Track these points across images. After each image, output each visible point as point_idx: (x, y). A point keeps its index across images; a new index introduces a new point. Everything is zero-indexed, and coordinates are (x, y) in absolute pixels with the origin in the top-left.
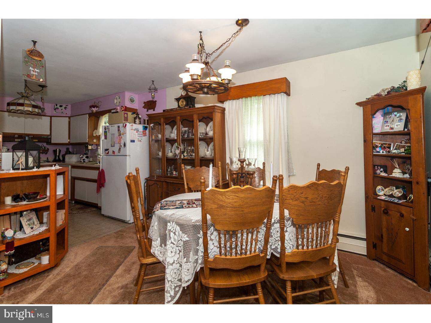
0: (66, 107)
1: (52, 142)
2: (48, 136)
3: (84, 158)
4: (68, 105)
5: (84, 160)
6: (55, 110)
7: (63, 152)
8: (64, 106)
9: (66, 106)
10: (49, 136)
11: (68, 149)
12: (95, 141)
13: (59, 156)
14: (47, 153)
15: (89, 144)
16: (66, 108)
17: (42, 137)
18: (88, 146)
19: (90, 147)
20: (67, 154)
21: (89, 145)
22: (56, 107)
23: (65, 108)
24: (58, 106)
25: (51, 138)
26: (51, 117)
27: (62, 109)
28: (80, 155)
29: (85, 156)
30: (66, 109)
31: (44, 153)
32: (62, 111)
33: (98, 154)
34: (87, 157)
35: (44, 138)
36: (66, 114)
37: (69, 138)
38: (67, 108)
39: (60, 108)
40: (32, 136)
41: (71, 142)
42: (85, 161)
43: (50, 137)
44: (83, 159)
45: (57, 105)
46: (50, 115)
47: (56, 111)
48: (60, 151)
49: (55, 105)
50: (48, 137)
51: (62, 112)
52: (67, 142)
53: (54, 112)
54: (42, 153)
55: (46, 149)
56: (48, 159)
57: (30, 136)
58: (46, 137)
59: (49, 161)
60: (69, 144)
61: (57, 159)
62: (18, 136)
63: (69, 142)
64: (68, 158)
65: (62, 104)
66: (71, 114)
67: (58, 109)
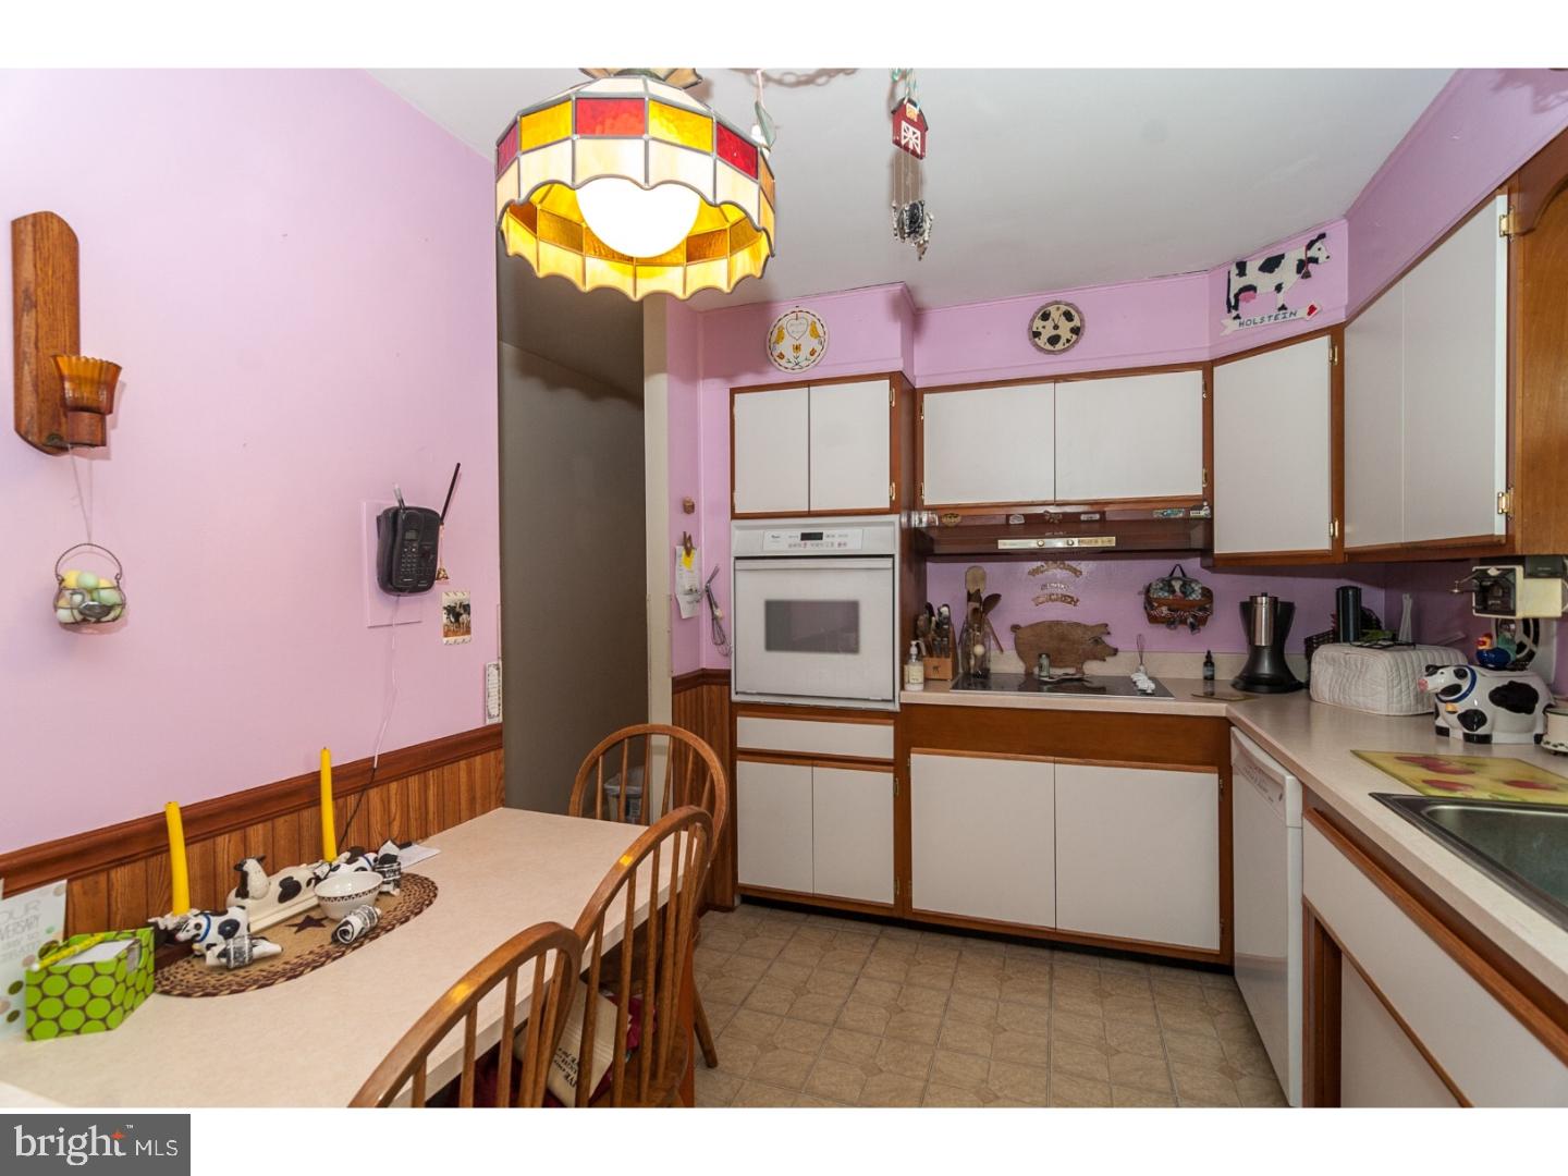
0: (1312, 253)
1: (1222, 547)
2: (1194, 508)
3: (1478, 701)
4: (1322, 236)
5: (1473, 719)
6: (1236, 307)
8: (1294, 256)
9: (1309, 246)
10: (1201, 508)
11: (1347, 595)
13: (1276, 652)
14: (1202, 621)
15: (1524, 562)
16: (1311, 267)
17: (1157, 515)
18: (1502, 587)
19: (1540, 597)
20: (1330, 641)
21: (1533, 573)
22: (1238, 283)
23: (1302, 265)
24: (1253, 275)
25: (1209, 522)
26: (1208, 368)
27: (1279, 288)
29: (1487, 679)
30: (1307, 275)
31: (1183, 622)
32: (1281, 299)
34: (1512, 697)
35: (1167, 521)
36: (1312, 309)
37: (1338, 510)
38: (1315, 260)
39: (1266, 283)
40: (1097, 517)
41: (1350, 544)
42: (1485, 739)
43: (1204, 513)
44: (1461, 707)
45: (1243, 272)
46: (1205, 356)
47: (1238, 317)
49: (1235, 271)
50: (1193, 514)
51: (1283, 308)
52: (1324, 544)
53: (1225, 327)
54: (1170, 623)
55: (1196, 596)
56: (1212, 665)
57: (1083, 517)
58: (1181, 515)
59: (1217, 677)
60: (1340, 559)
61: (1266, 668)
62: (1023, 522)
63: (1338, 541)
64: (1331, 670)
65: (1279, 242)
66: (1346, 302)
67: (1252, 292)
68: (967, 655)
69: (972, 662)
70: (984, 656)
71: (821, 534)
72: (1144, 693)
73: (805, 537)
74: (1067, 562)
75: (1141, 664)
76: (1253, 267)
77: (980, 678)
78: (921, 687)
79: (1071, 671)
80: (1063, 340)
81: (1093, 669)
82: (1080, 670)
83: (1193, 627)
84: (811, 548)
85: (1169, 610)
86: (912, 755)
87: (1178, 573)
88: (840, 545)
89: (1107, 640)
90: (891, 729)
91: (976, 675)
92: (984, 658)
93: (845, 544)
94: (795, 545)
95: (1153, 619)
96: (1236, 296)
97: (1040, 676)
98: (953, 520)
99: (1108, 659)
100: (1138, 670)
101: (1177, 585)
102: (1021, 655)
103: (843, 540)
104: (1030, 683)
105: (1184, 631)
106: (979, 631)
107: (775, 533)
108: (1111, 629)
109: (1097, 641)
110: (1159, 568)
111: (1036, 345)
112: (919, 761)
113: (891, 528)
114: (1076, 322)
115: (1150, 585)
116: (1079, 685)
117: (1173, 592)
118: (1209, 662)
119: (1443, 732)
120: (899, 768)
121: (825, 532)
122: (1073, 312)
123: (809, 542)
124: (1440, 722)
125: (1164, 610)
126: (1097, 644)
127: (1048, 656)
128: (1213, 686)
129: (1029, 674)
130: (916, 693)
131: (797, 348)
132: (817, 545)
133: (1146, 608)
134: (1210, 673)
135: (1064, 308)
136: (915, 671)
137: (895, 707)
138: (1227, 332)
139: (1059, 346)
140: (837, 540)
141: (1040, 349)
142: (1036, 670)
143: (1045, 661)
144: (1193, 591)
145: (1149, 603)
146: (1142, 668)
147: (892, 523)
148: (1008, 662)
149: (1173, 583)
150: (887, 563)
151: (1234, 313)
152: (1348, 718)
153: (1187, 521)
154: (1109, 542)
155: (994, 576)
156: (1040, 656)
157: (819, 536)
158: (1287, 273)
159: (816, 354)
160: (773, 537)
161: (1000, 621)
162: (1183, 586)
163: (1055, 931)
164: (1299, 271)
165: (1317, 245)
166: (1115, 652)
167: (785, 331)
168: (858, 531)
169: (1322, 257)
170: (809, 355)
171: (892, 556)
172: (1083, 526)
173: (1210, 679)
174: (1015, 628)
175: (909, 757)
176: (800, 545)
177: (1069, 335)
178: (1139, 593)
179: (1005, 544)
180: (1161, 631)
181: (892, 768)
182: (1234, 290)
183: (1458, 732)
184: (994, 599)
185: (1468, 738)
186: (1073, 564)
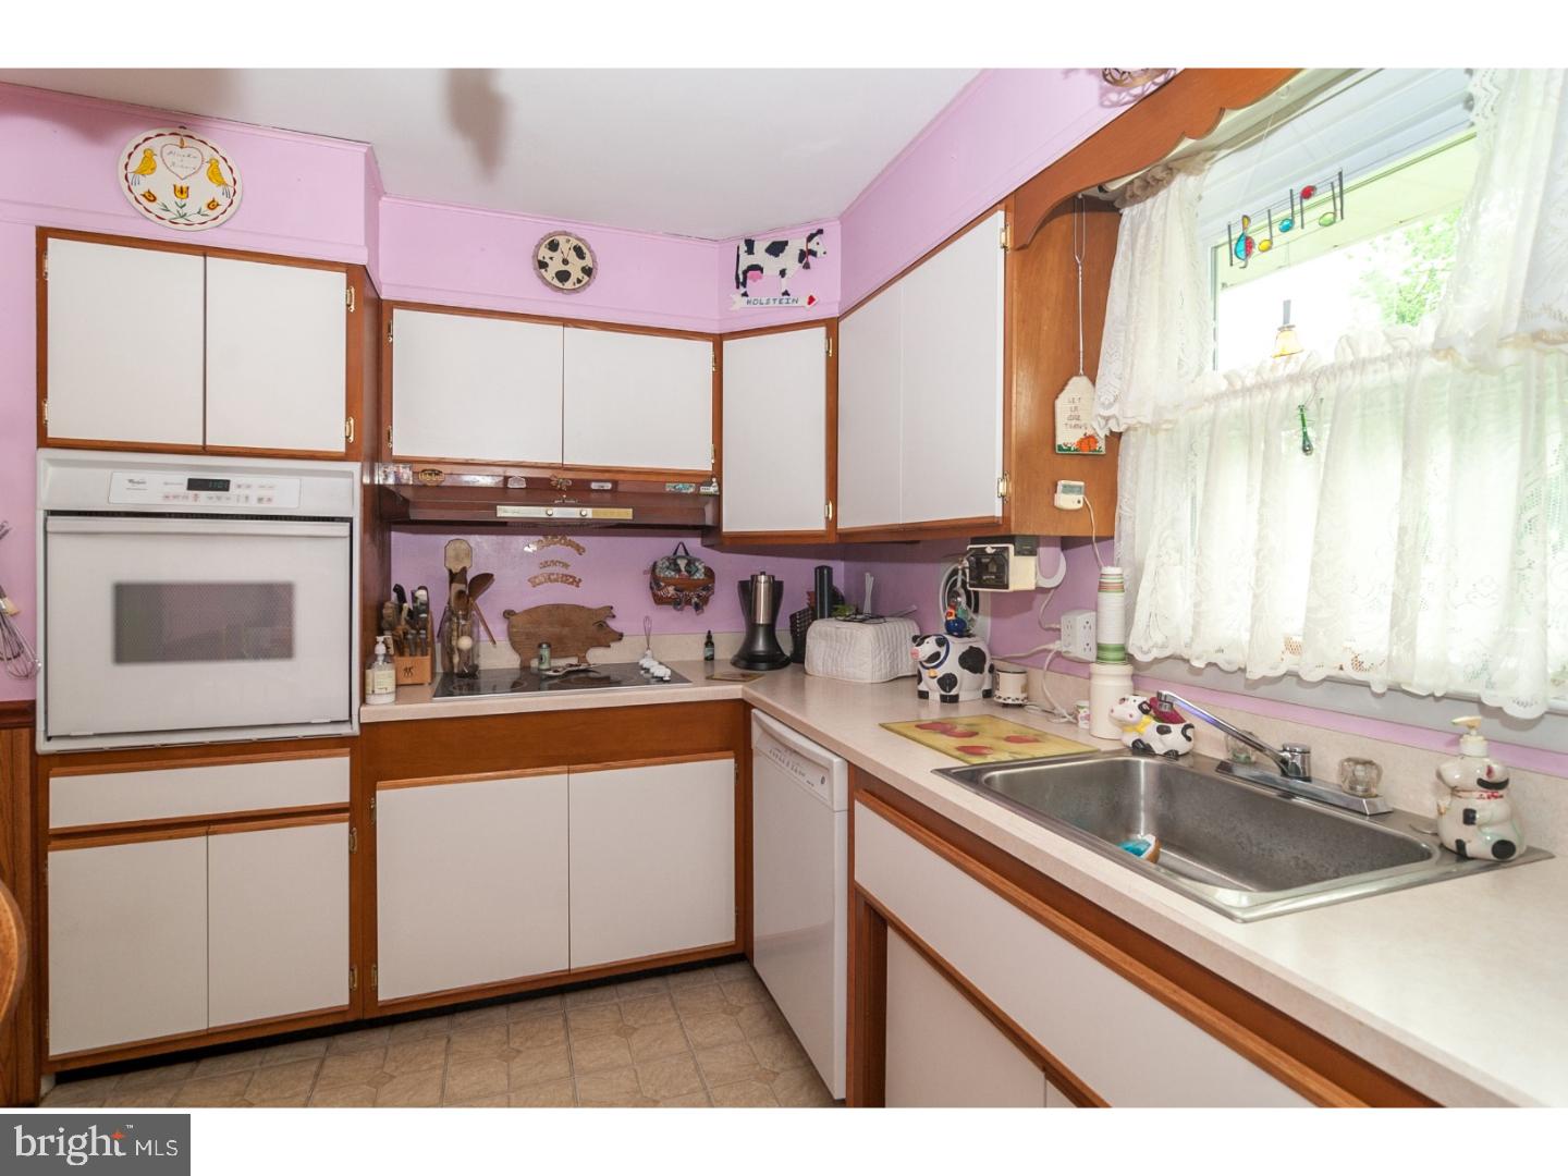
0: (812, 246)
1: (728, 527)
2: (703, 484)
3: (951, 665)
4: (820, 232)
5: (948, 682)
6: (744, 284)
7: (793, 602)
8: (796, 245)
9: (810, 238)
10: (710, 484)
11: (823, 575)
12: (1068, 500)
13: (770, 629)
14: (705, 600)
15: (1011, 539)
16: (811, 258)
17: (669, 488)
18: (1000, 561)
19: (1023, 573)
20: (822, 617)
21: (1018, 553)
22: (746, 261)
23: (803, 255)
24: (760, 256)
25: (717, 499)
26: (718, 341)
27: (783, 273)
28: (919, 640)
29: (958, 646)
30: (807, 266)
31: (688, 602)
32: (784, 284)
33: (1100, 647)
34: (973, 660)
35: (678, 496)
36: (811, 300)
37: (832, 494)
38: (813, 253)
39: (771, 265)
40: (608, 486)
41: (842, 525)
42: (955, 699)
43: (712, 489)
44: (940, 672)
45: (750, 251)
46: (715, 329)
47: (745, 294)
48: (776, 589)
49: (744, 248)
50: (703, 490)
51: (786, 293)
52: (819, 525)
53: (734, 303)
54: (676, 603)
55: (699, 576)
56: (712, 644)
57: (594, 486)
58: (691, 490)
59: (716, 657)
60: (833, 540)
61: (761, 646)
62: (524, 486)
63: (832, 522)
64: (823, 643)
65: (783, 229)
66: (839, 299)
67: (759, 272)
68: (449, 651)
69: (456, 659)
70: (472, 650)
71: (228, 481)
72: (661, 680)
73: (194, 485)
74: (568, 538)
75: (648, 648)
76: (760, 247)
77: (464, 678)
78: (391, 698)
79: (574, 661)
80: (573, 279)
81: (597, 657)
82: (583, 659)
83: (698, 607)
84: (206, 501)
85: (675, 590)
86: (378, 793)
87: (681, 552)
88: (260, 500)
89: (613, 624)
90: (347, 760)
91: (462, 675)
92: (470, 655)
93: (269, 500)
94: (175, 497)
95: (659, 601)
96: (745, 273)
97: (539, 670)
98: (434, 478)
99: (612, 645)
100: (644, 656)
101: (682, 563)
102: (515, 645)
103: (264, 493)
104: (527, 680)
105: (690, 610)
106: (465, 617)
107: (137, 475)
108: (614, 612)
109: (602, 625)
110: (664, 546)
111: (543, 278)
112: (390, 800)
113: (347, 481)
114: (588, 262)
115: (655, 564)
116: (583, 678)
117: (679, 571)
118: (709, 643)
119: (923, 695)
120: (360, 815)
121: (234, 479)
122: (585, 250)
123: (203, 494)
124: (922, 687)
125: (671, 589)
126: (601, 629)
127: (549, 646)
128: (713, 666)
129: (525, 667)
130: (385, 705)
131: (182, 191)
132: (219, 498)
133: (652, 588)
134: (709, 654)
135: (574, 242)
136: (383, 677)
137: (354, 730)
138: (736, 307)
139: (569, 285)
140: (254, 494)
141: (548, 284)
142: (534, 663)
143: (545, 652)
144: (698, 570)
145: (655, 582)
146: (649, 652)
147: (351, 475)
148: (499, 656)
149: (679, 562)
150: (343, 529)
151: (742, 290)
152: (840, 688)
153: (697, 495)
154: (625, 514)
155: (483, 551)
156: (540, 646)
157: (223, 486)
158: (789, 259)
159: (219, 210)
160: (131, 481)
161: (490, 605)
162: (688, 564)
163: (569, 973)
164: (800, 261)
165: (816, 239)
166: (620, 637)
167: (158, 159)
168: (294, 481)
169: (820, 250)
170: (204, 208)
171: (350, 520)
172: (593, 496)
173: (710, 659)
174: (508, 614)
175: (375, 796)
176: (186, 497)
177: (580, 275)
178: (645, 572)
179: (506, 512)
180: (668, 613)
181: (348, 815)
182: (743, 267)
183: (935, 694)
184: (484, 580)
185: (944, 699)
186: (576, 539)
